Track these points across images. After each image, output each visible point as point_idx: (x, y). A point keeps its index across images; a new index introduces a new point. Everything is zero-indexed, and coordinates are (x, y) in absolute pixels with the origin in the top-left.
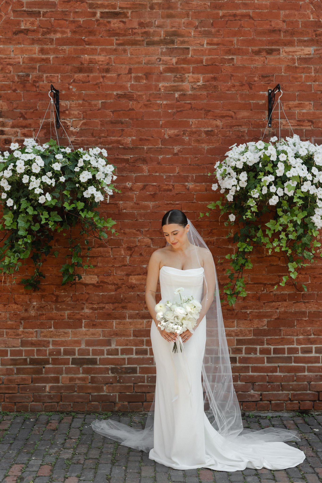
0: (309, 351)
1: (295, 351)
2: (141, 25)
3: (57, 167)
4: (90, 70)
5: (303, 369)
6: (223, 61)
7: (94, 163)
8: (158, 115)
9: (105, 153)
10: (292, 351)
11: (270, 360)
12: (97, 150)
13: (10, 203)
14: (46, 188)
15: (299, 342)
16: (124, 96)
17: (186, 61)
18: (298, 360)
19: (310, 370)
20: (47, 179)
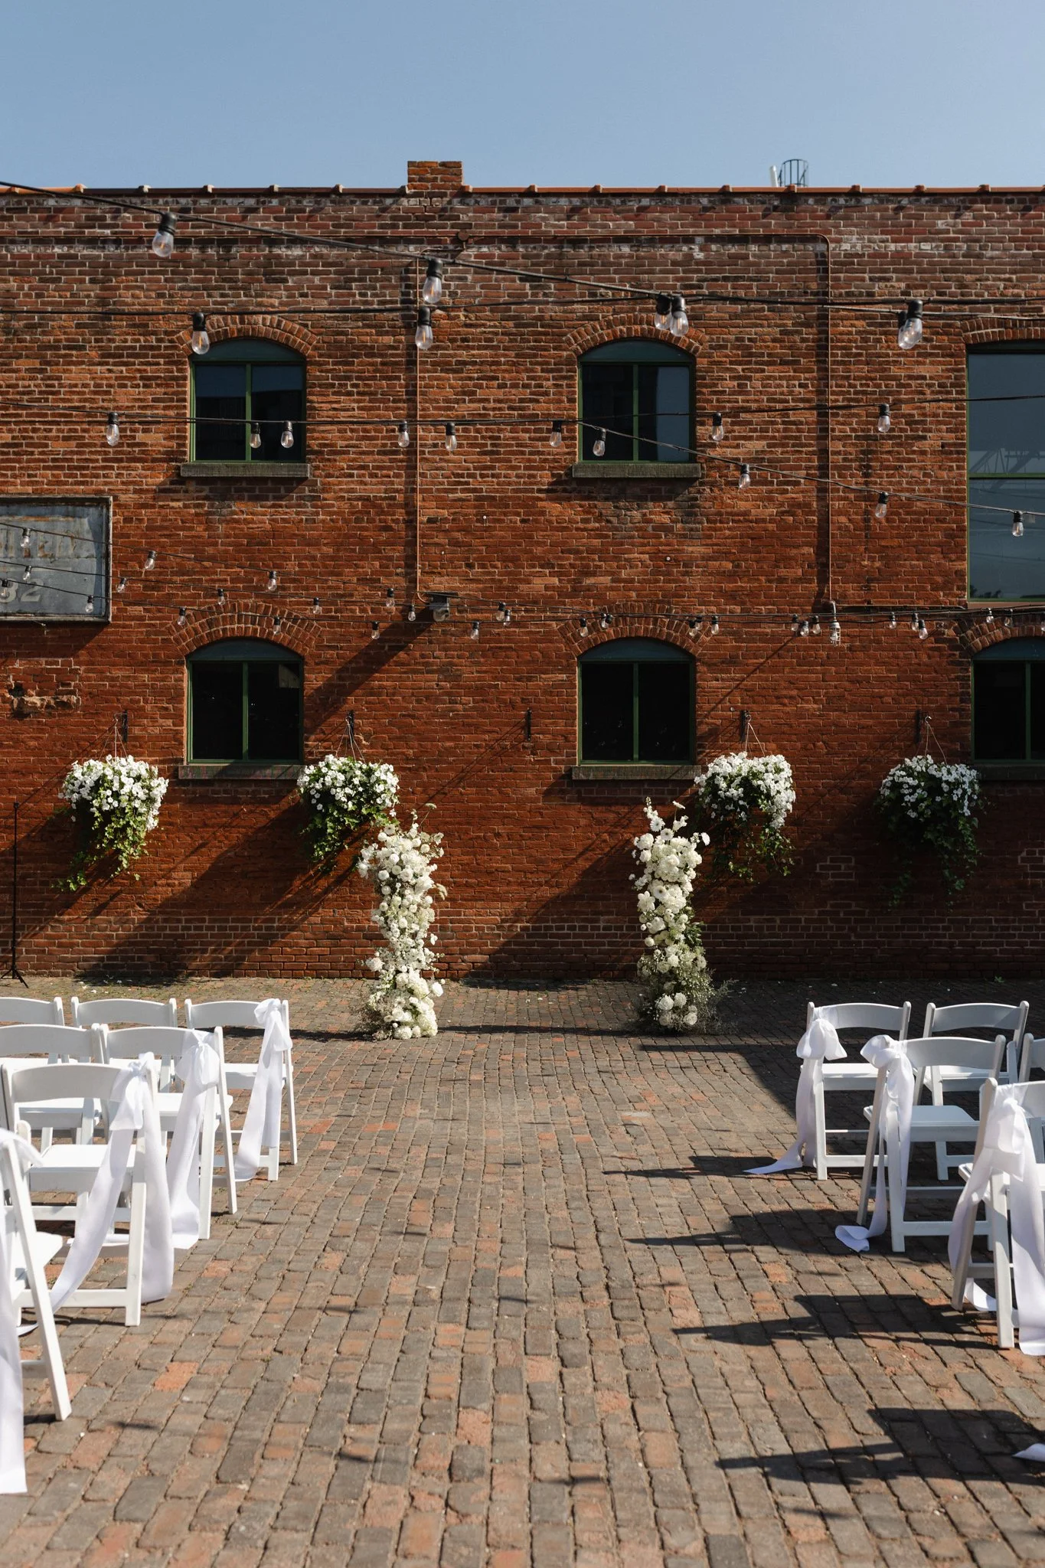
0: (563, 928)
1: (551, 928)
2: (423, 656)
3: (356, 781)
4: (379, 694)
5: (556, 944)
6: (490, 686)
7: (383, 777)
8: (436, 732)
9: (391, 768)
10: (547, 928)
11: (529, 936)
12: (385, 767)
13: (320, 807)
14: (349, 797)
15: (553, 921)
16: (409, 716)
17: (459, 687)
18: (552, 936)
19: (563, 944)
20: (348, 790)
